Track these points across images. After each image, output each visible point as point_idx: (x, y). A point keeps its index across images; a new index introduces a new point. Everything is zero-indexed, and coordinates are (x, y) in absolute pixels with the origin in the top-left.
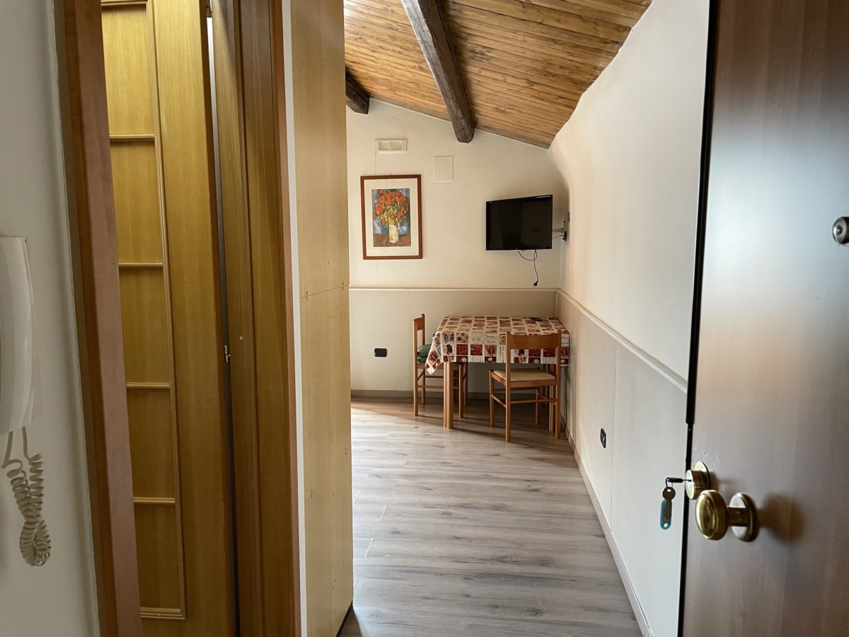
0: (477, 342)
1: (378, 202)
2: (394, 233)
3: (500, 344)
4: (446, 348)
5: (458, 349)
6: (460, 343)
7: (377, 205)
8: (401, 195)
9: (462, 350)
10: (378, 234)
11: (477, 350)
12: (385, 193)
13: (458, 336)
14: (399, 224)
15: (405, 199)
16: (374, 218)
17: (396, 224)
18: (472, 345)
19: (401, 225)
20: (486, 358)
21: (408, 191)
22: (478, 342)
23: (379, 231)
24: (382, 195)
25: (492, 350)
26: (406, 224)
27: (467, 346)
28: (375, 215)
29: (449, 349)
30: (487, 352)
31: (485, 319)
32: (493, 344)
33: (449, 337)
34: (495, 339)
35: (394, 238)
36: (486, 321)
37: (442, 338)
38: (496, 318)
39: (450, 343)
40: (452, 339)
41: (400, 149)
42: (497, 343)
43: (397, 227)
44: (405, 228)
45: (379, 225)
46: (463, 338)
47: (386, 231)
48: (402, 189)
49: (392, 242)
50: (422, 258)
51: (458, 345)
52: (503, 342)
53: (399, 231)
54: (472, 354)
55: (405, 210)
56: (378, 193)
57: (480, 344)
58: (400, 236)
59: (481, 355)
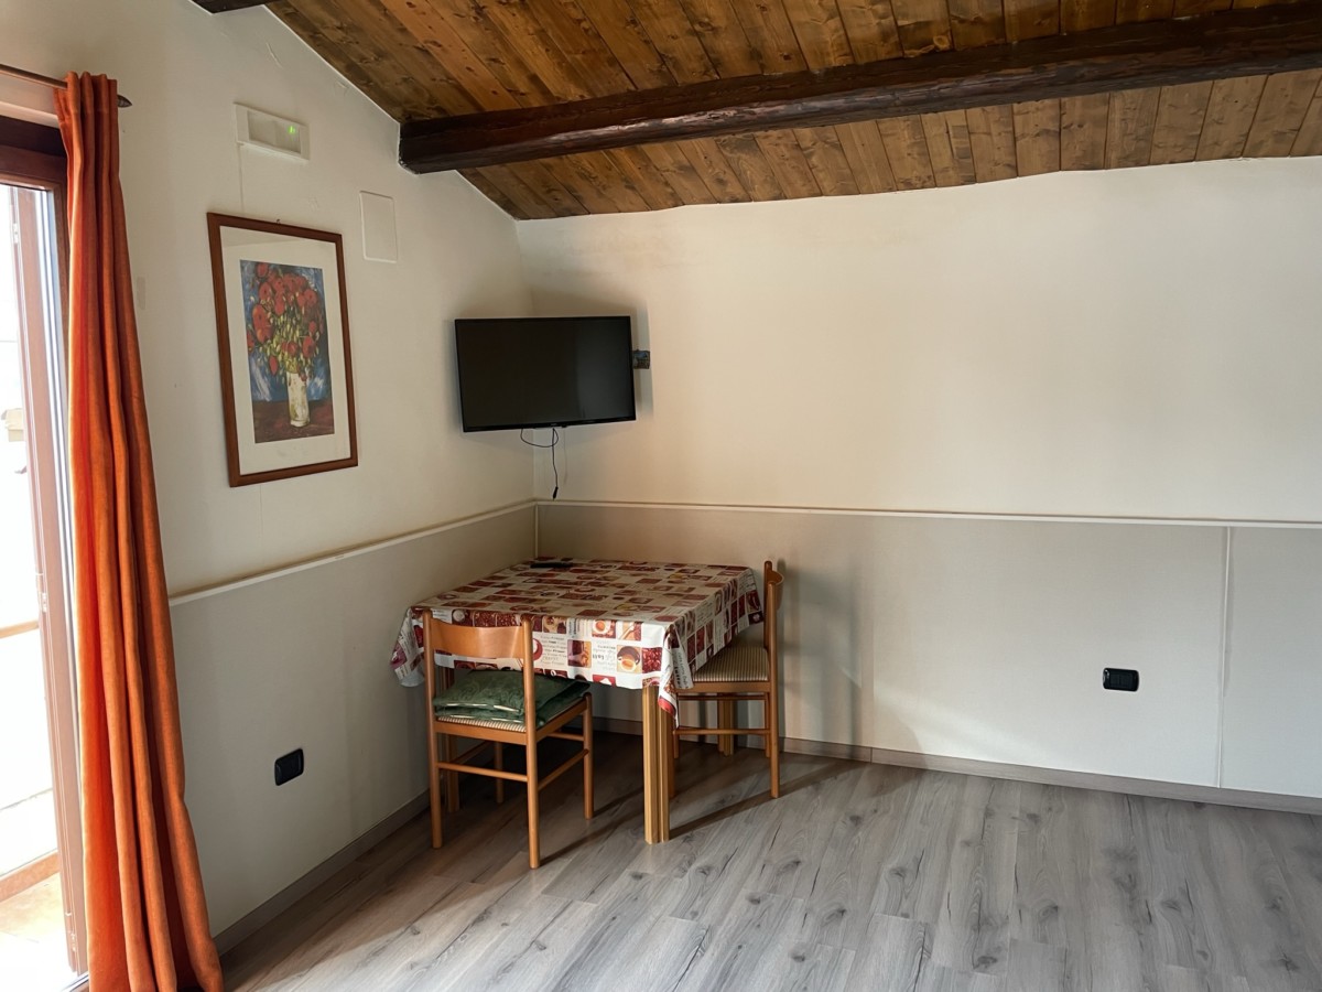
1: (258, 303)
2: (297, 394)
7: (255, 311)
8: (305, 286)
10: (265, 401)
12: (272, 278)
14: (307, 372)
15: (314, 299)
16: (252, 354)
17: (300, 371)
19: (313, 374)
21: (318, 274)
23: (265, 393)
24: (265, 280)
26: (322, 371)
28: (254, 343)
35: (299, 412)
41: (295, 150)
43: (304, 380)
45: (264, 374)
47: (280, 388)
48: (306, 270)
50: (356, 465)
53: (308, 391)
55: (318, 329)
56: (255, 272)
58: (312, 406)
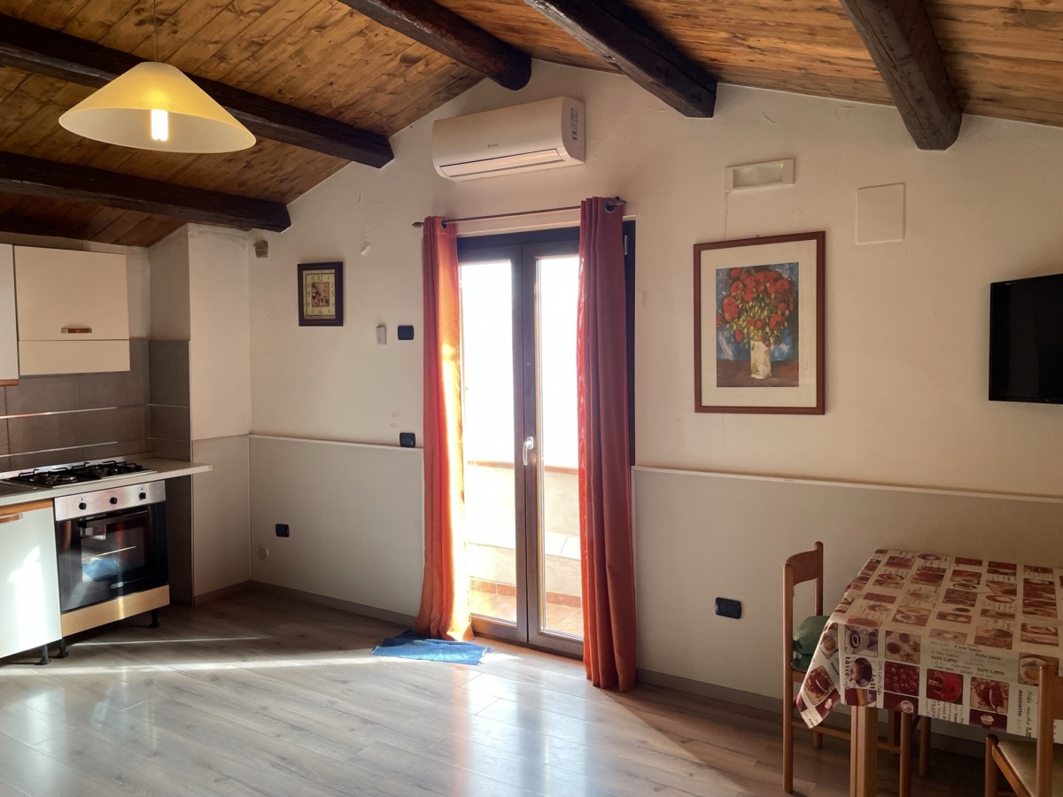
0: (946, 666)
1: (729, 295)
2: (760, 356)
3: (1020, 680)
4: (852, 665)
5: (888, 674)
6: (896, 659)
7: (726, 301)
8: (779, 277)
9: (901, 679)
10: (728, 361)
11: (946, 688)
12: (744, 277)
13: (891, 639)
14: (772, 340)
15: (787, 287)
16: (719, 329)
17: (765, 340)
18: (931, 673)
19: (778, 341)
20: (975, 715)
21: (794, 267)
22: (949, 665)
23: (729, 353)
24: (737, 279)
25: (993, 694)
26: (789, 340)
27: (915, 671)
28: (722, 322)
29: (864, 671)
30: (977, 699)
31: (983, 569)
32: (997, 678)
33: (864, 638)
34: (1005, 665)
35: (761, 368)
36: (986, 577)
37: (842, 640)
38: (1013, 567)
39: (864, 654)
40: (872, 644)
41: (780, 181)
42: (1010, 678)
43: (768, 346)
44: (785, 348)
45: (729, 342)
46: (906, 648)
47: (743, 353)
48: (781, 265)
49: (758, 377)
50: (823, 413)
51: (889, 666)
52: (1029, 678)
53: (771, 354)
54: (931, 694)
55: (788, 308)
56: (729, 275)
57: (957, 671)
58: (775, 365)
59: (959, 701)
